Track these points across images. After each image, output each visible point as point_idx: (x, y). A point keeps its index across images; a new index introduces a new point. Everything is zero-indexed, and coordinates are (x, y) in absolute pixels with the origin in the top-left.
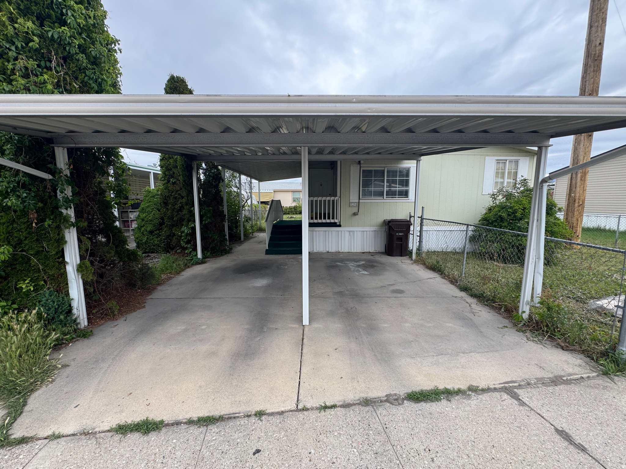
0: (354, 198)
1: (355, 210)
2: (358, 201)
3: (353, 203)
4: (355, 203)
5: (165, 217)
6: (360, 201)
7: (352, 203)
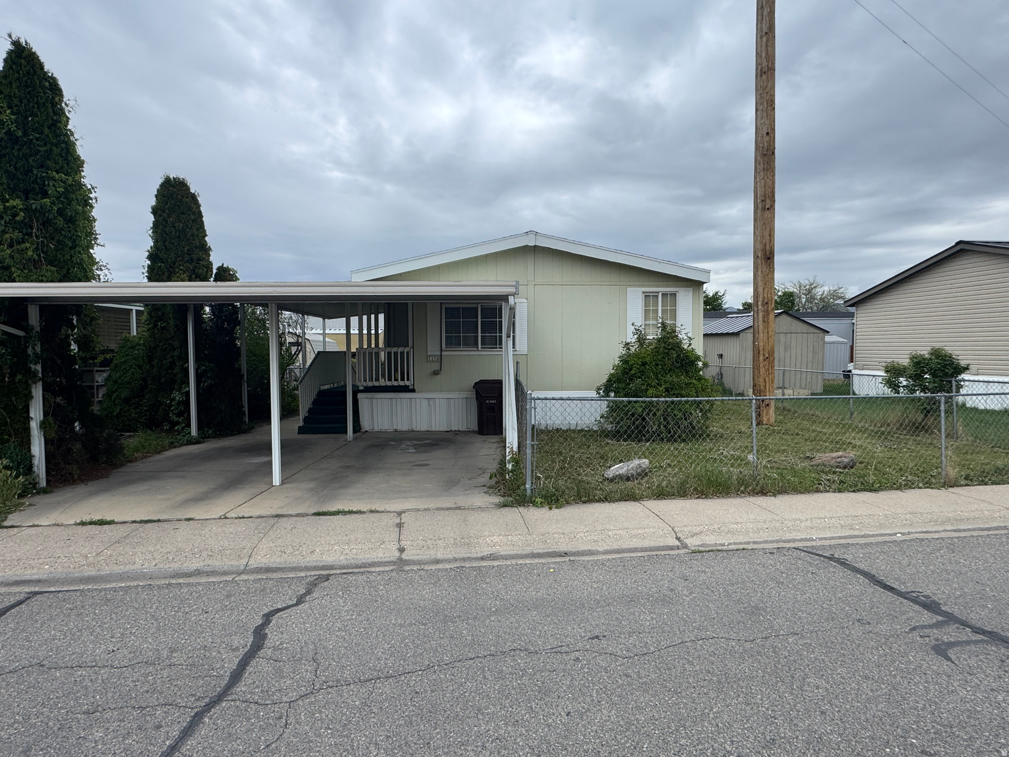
0: (433, 349)
1: (436, 366)
2: (439, 353)
3: (432, 356)
4: (435, 356)
5: (148, 377)
6: (443, 353)
7: (430, 356)
